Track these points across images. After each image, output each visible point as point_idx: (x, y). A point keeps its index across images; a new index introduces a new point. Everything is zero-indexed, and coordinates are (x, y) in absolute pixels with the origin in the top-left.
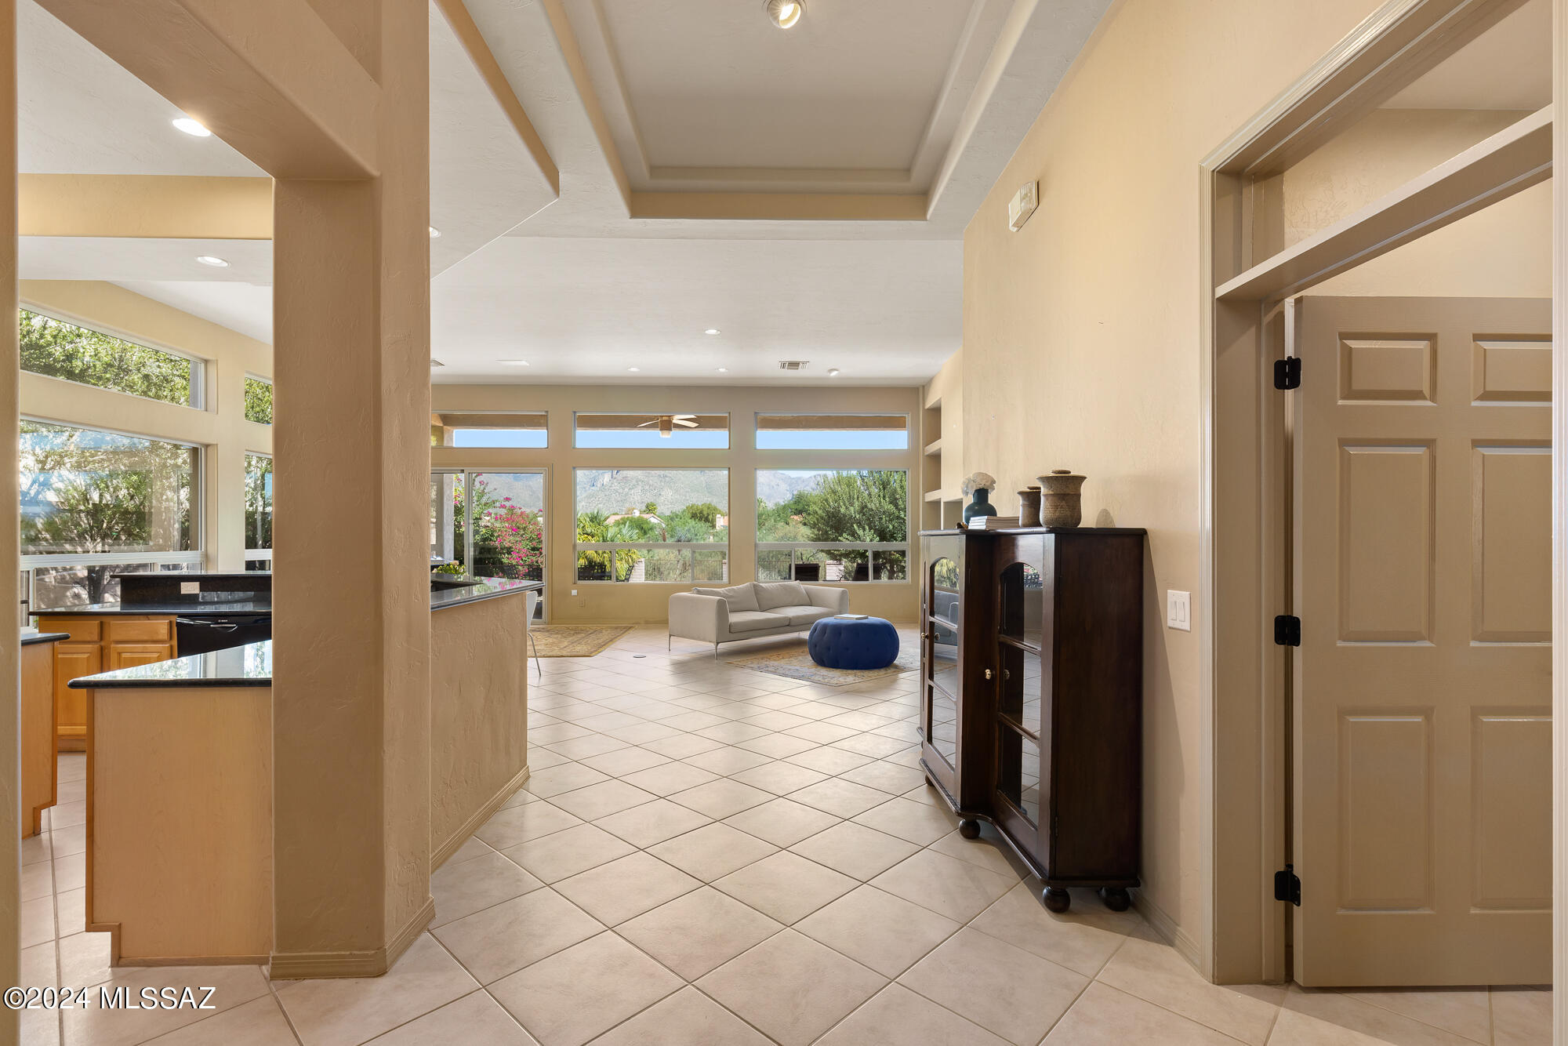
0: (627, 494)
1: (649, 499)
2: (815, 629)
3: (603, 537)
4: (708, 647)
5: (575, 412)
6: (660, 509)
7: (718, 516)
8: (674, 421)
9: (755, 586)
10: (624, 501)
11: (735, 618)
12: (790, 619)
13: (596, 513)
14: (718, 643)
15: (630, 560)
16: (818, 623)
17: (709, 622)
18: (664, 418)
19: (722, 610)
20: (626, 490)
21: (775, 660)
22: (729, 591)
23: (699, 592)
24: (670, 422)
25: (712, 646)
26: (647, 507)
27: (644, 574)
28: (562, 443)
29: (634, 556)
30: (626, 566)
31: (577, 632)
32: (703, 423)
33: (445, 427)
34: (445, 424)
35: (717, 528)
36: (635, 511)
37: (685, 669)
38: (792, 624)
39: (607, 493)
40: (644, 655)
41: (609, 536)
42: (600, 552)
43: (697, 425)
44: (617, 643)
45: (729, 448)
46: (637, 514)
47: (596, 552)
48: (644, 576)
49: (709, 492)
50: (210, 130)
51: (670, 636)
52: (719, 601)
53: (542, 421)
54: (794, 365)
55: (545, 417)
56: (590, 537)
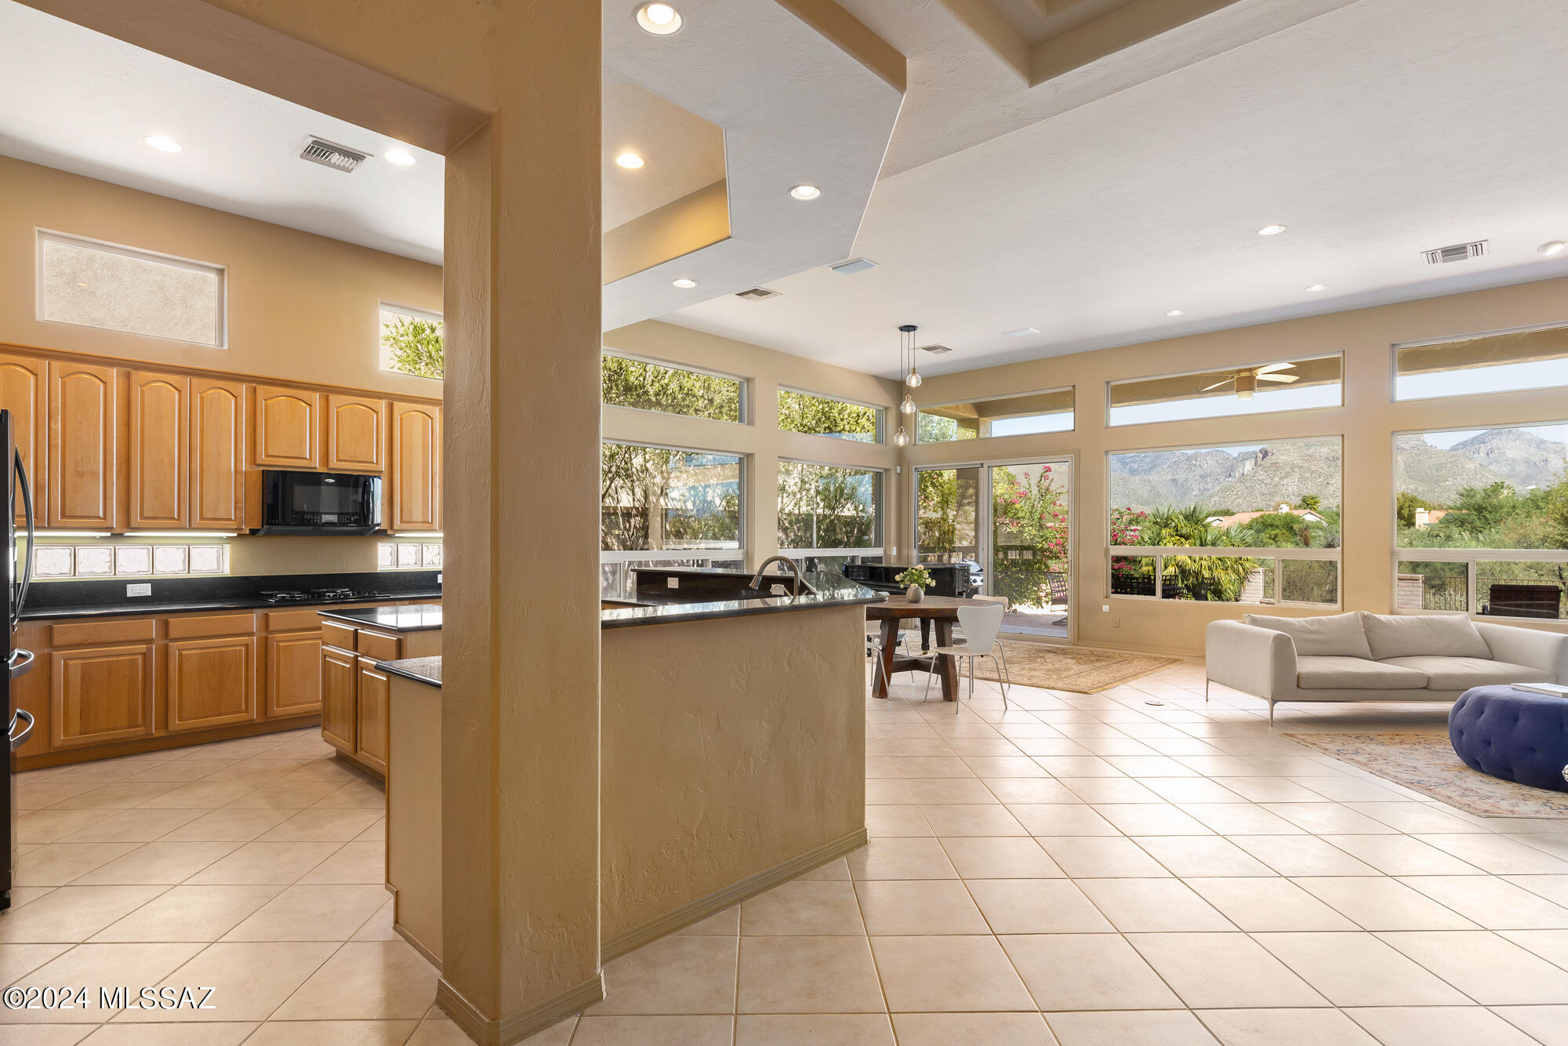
0: (1277, 485)
1: (1310, 490)
2: (1462, 704)
3: (1201, 539)
4: (1257, 707)
5: (1108, 383)
6: (1323, 504)
7: (1419, 510)
8: (1258, 378)
9: (1365, 617)
10: (1272, 494)
11: (1308, 666)
12: (1429, 678)
13: (1192, 509)
14: (1274, 701)
15: (1241, 569)
16: (1472, 693)
17: (1262, 667)
18: (1243, 374)
19: (1283, 651)
20: (1277, 479)
21: (1382, 744)
22: (1312, 623)
23: (1254, 622)
24: (1251, 379)
25: (1265, 705)
26: (1304, 501)
27: (1262, 589)
28: (1092, 425)
29: (1247, 565)
30: (1234, 577)
31: (1099, 658)
32: (1306, 373)
33: (980, 419)
34: (981, 415)
35: (1417, 526)
36: (1281, 506)
37: (1227, 732)
38: (1432, 686)
39: (1248, 485)
40: (1162, 702)
41: (1209, 538)
42: (1197, 559)
43: (1297, 378)
44: (1140, 679)
45: (1343, 405)
46: (1285, 509)
47: (1190, 558)
48: (1262, 592)
49: (1410, 477)
50: (642, 158)
51: (1208, 680)
52: (1277, 638)
53: (1068, 399)
54: (1454, 252)
55: (1072, 393)
56: (1183, 540)
